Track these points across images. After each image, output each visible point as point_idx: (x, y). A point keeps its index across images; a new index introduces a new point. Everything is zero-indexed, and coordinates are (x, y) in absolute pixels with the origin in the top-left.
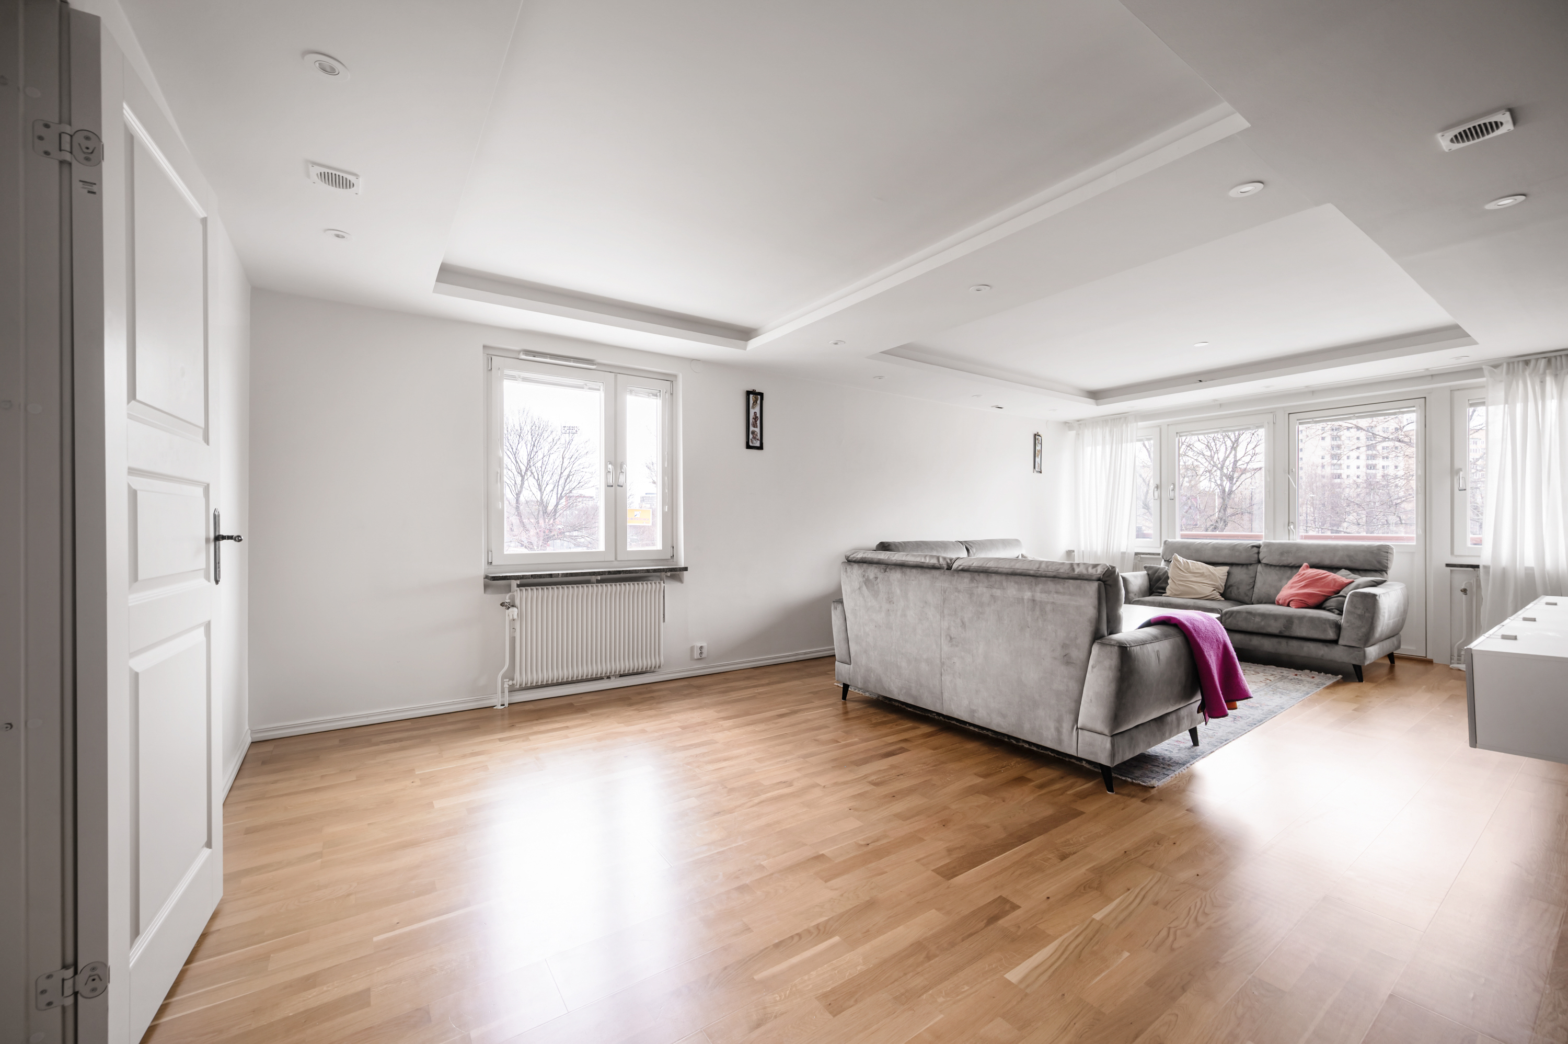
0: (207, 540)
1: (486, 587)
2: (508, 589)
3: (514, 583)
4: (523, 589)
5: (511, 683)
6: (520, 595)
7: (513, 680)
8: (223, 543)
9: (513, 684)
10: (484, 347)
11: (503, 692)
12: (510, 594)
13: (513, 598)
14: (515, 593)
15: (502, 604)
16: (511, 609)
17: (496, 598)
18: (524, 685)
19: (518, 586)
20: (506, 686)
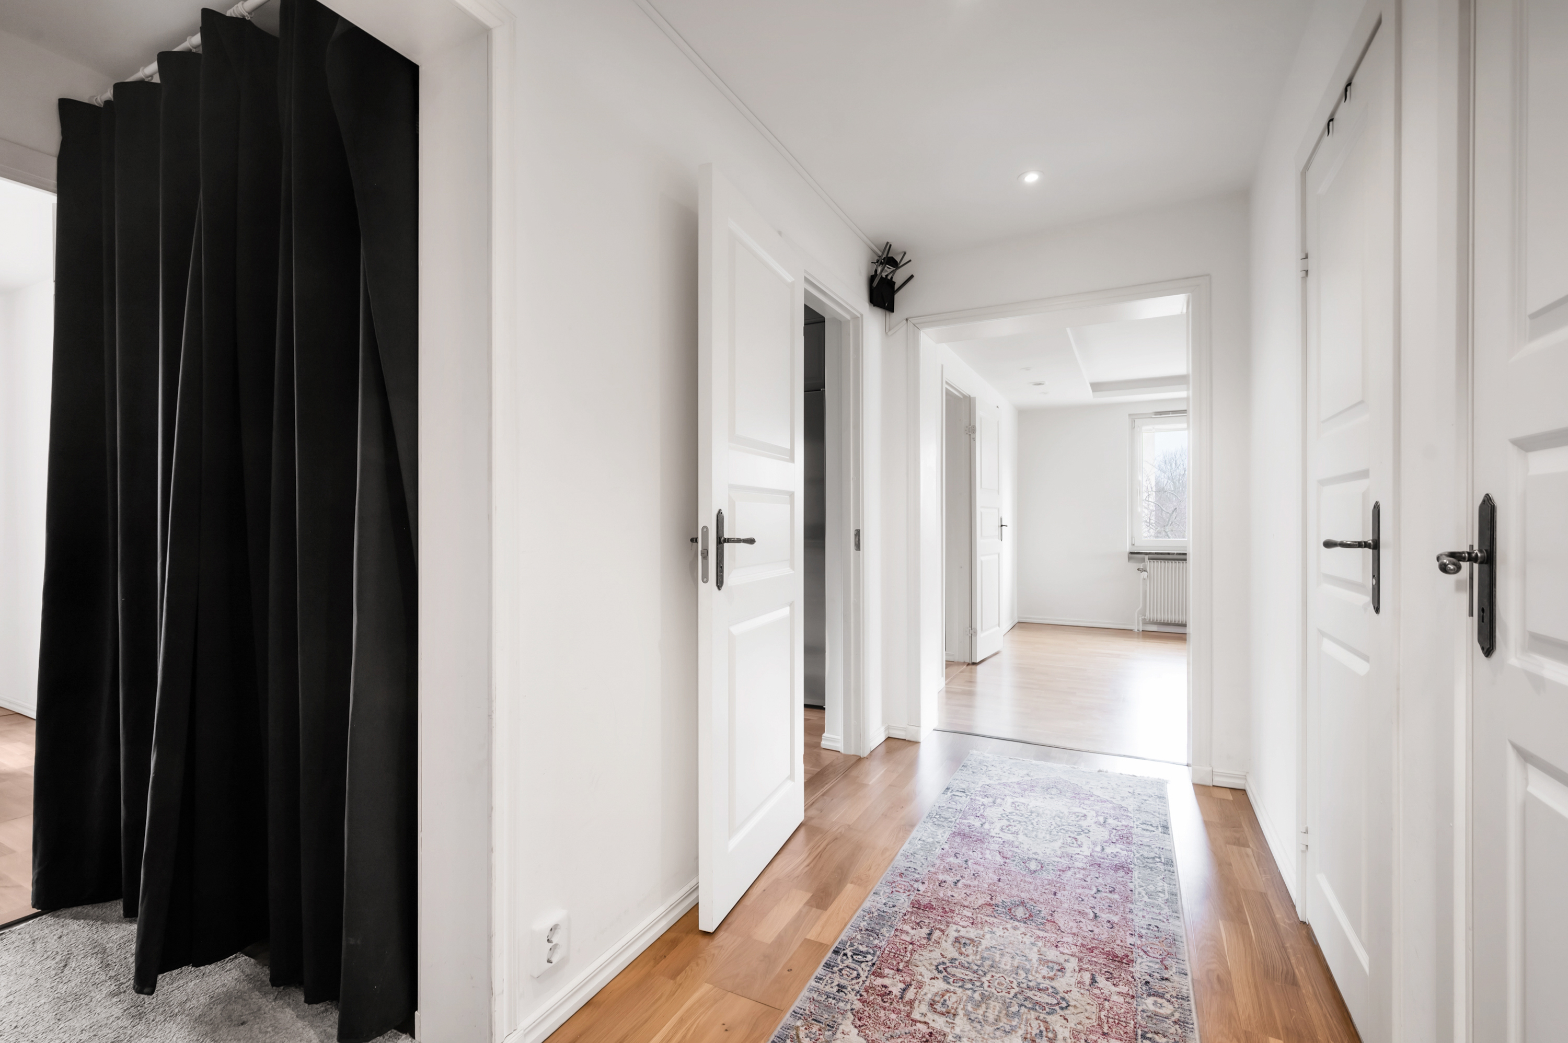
0: (999, 526)
1: (1129, 559)
2: (1143, 560)
3: (1147, 557)
4: (1152, 561)
5: (1143, 617)
6: (1149, 565)
7: (1145, 616)
8: (1003, 527)
9: (1145, 619)
10: (1130, 415)
11: (1138, 623)
12: (1143, 563)
13: (1145, 566)
14: (1147, 563)
15: (1138, 569)
16: (1143, 573)
17: (1134, 566)
18: (1155, 621)
19: (1149, 559)
20: (1140, 619)
